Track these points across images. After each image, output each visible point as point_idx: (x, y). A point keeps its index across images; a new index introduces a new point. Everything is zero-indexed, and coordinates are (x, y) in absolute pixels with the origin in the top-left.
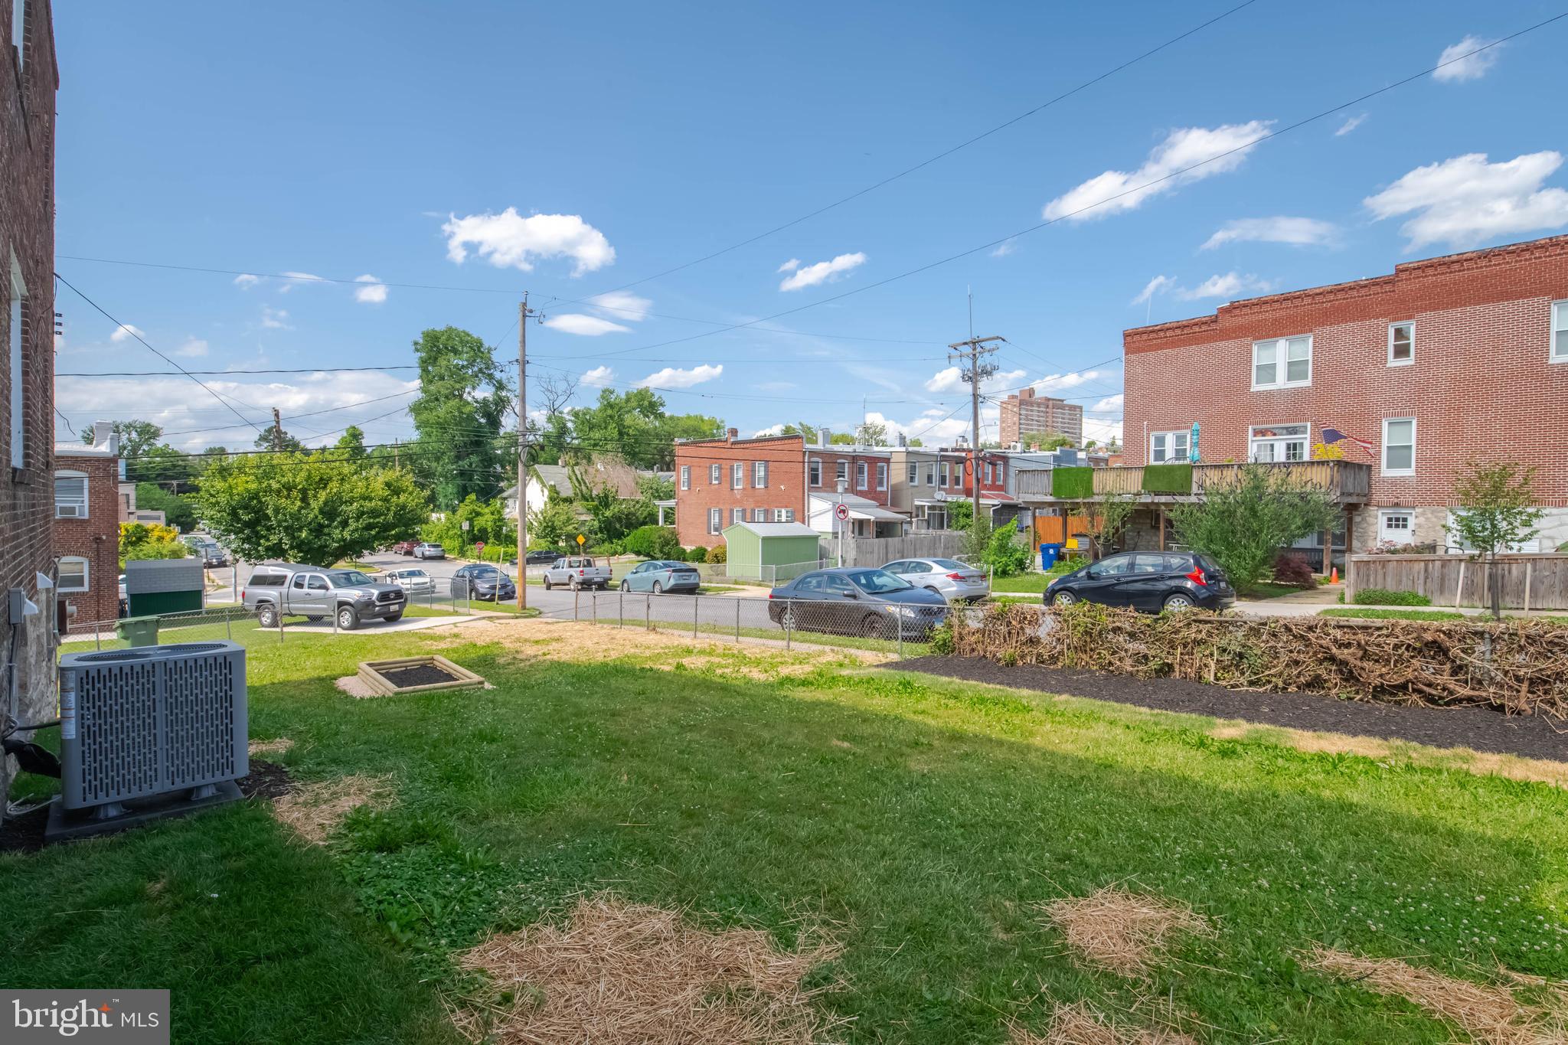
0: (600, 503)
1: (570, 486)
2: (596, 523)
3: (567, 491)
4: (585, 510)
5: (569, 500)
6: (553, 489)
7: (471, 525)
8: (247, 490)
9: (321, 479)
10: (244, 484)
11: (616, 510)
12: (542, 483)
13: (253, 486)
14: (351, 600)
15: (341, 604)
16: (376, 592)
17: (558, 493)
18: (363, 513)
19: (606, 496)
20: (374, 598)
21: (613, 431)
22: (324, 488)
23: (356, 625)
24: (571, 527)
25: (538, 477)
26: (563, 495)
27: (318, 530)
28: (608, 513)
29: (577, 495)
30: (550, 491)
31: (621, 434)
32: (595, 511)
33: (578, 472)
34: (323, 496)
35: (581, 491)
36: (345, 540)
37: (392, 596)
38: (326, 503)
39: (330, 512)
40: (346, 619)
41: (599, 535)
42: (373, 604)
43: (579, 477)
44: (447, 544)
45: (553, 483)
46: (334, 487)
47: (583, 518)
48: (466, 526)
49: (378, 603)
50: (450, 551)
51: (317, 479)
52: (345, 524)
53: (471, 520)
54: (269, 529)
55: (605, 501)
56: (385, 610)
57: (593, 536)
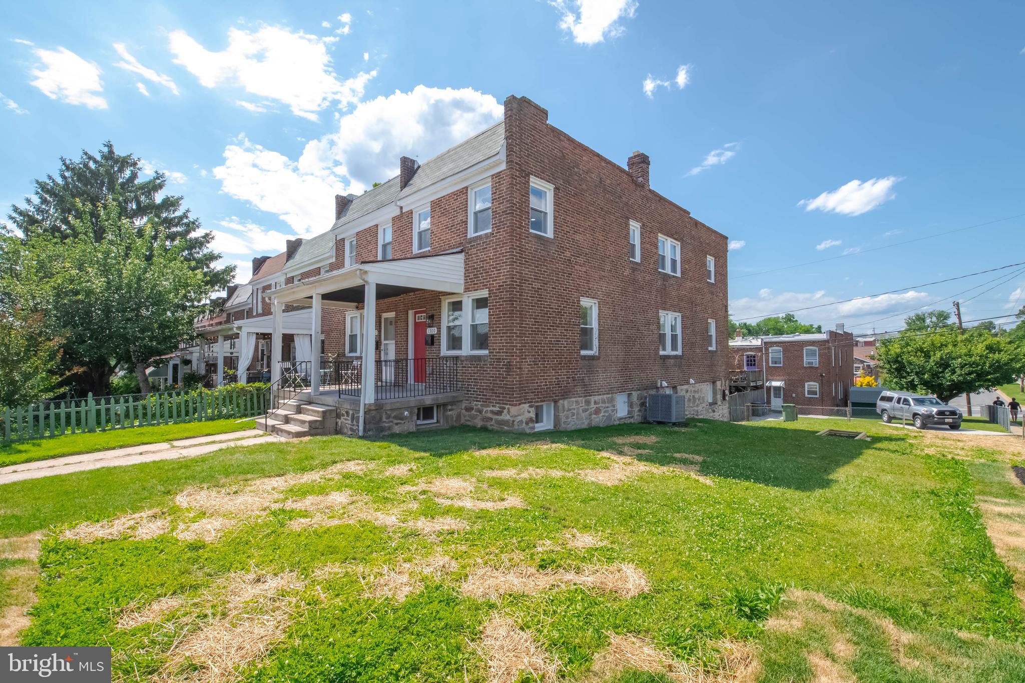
8: (895, 353)
9: (942, 345)
10: (895, 349)
13: (898, 350)
14: (920, 413)
15: (915, 415)
16: (935, 410)
18: (966, 365)
20: (934, 413)
23: (924, 426)
27: (935, 375)
36: (954, 381)
37: (947, 413)
38: (941, 359)
39: (944, 364)
40: (918, 423)
42: (933, 417)
49: (936, 416)
51: (939, 345)
52: (953, 371)
54: (908, 373)
56: (942, 421)
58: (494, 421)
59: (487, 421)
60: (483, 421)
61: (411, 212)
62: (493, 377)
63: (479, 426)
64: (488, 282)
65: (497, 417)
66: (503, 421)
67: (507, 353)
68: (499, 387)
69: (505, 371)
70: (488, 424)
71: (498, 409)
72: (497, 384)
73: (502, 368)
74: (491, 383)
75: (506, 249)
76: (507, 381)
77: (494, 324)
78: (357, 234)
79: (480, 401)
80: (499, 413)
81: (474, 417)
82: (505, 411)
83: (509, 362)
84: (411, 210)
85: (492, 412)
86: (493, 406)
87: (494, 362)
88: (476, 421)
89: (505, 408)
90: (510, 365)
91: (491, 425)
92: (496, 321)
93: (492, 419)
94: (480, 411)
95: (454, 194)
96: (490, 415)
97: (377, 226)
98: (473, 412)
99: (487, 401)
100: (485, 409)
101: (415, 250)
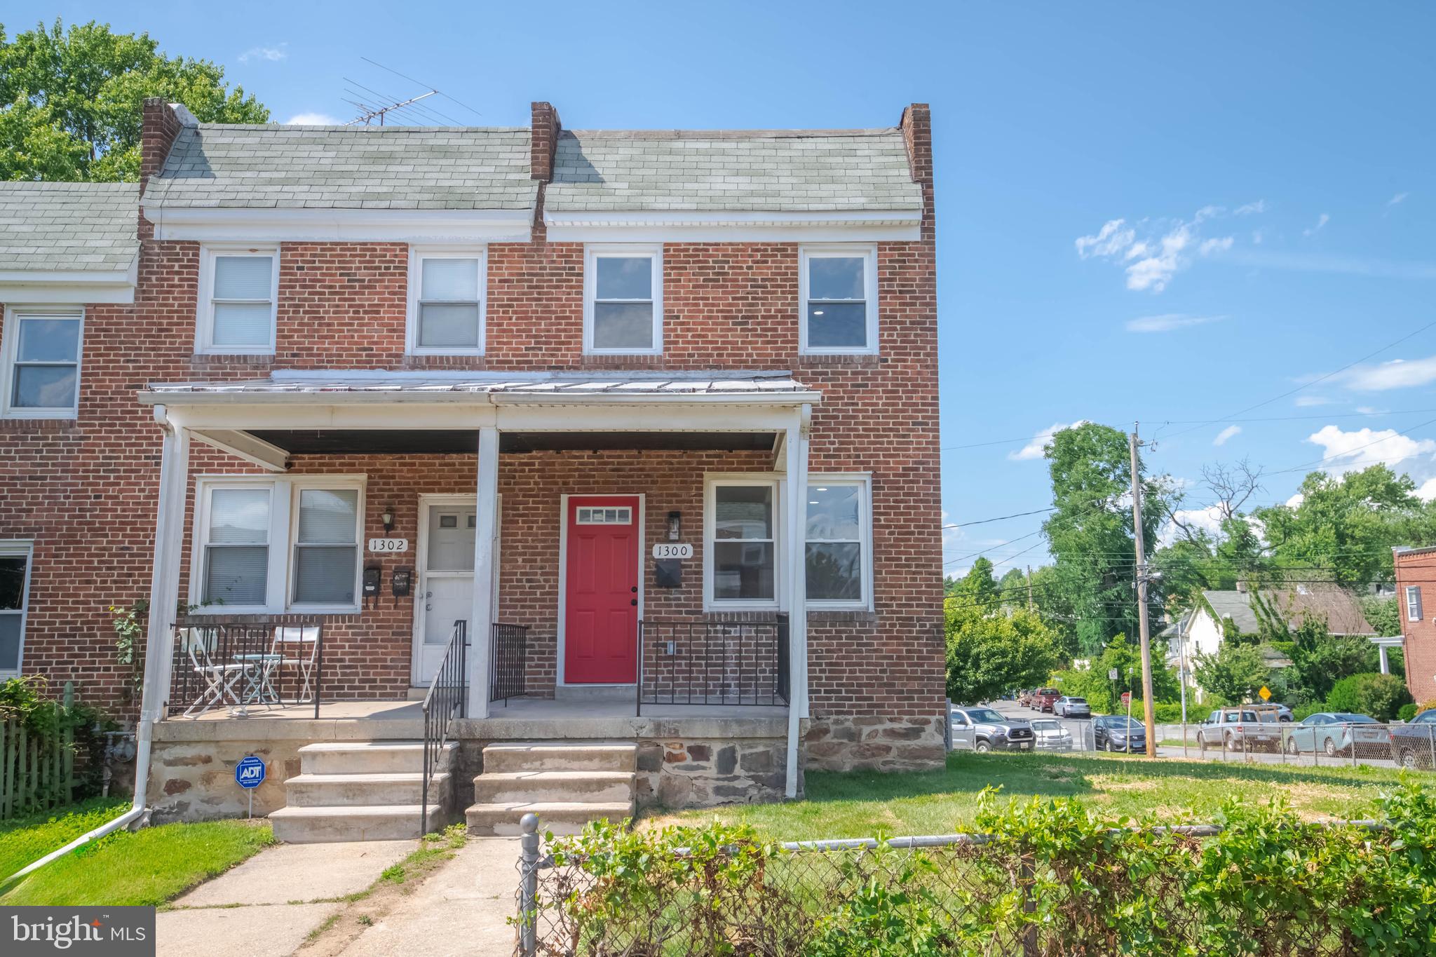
0: (1302, 641)
1: (1255, 619)
2: (1296, 673)
3: (1250, 625)
4: (1279, 654)
5: (1255, 641)
6: (1229, 624)
7: (1121, 674)
11: (1326, 653)
12: (1214, 616)
14: (987, 736)
15: (979, 738)
16: (1007, 729)
17: (1236, 630)
18: (994, 655)
19: (1310, 634)
20: (1008, 734)
21: (1327, 532)
22: (959, 630)
24: (1255, 677)
25: (1208, 607)
26: (1245, 631)
27: (957, 672)
28: (1313, 657)
29: (1265, 631)
30: (1225, 626)
31: (1341, 538)
32: (1294, 655)
33: (1264, 600)
34: (958, 637)
35: (1271, 625)
36: (978, 682)
37: (1022, 733)
38: (960, 644)
39: (964, 653)
41: (1303, 690)
42: (1007, 741)
43: (1266, 606)
44: (1093, 698)
45: (1228, 616)
46: (967, 627)
47: (1275, 664)
48: (1114, 675)
49: (1011, 740)
50: (1098, 708)
52: (977, 666)
53: (1120, 668)
55: (1308, 639)
57: (1295, 691)
58: (894, 752)
59: (873, 755)
60: (863, 755)
61: (580, 249)
62: (891, 658)
63: (847, 768)
64: (871, 456)
65: (908, 742)
66: (925, 748)
67: (931, 606)
68: (909, 679)
69: (926, 645)
70: (878, 763)
71: (910, 725)
72: (905, 672)
73: (917, 638)
74: (881, 671)
75: (923, 398)
76: (932, 665)
77: (892, 546)
78: (286, 247)
79: (851, 713)
80: (914, 733)
81: (832, 750)
82: (930, 729)
83: (936, 626)
84: (581, 244)
85: (892, 733)
86: (891, 720)
87: (893, 625)
88: (835, 758)
89: (928, 722)
90: (939, 632)
91: (885, 763)
92: (895, 540)
93: (888, 749)
94: (853, 736)
95: (755, 248)
96: (882, 741)
97: (404, 247)
98: (828, 738)
99: (871, 711)
100: (866, 730)
101: (589, 347)
